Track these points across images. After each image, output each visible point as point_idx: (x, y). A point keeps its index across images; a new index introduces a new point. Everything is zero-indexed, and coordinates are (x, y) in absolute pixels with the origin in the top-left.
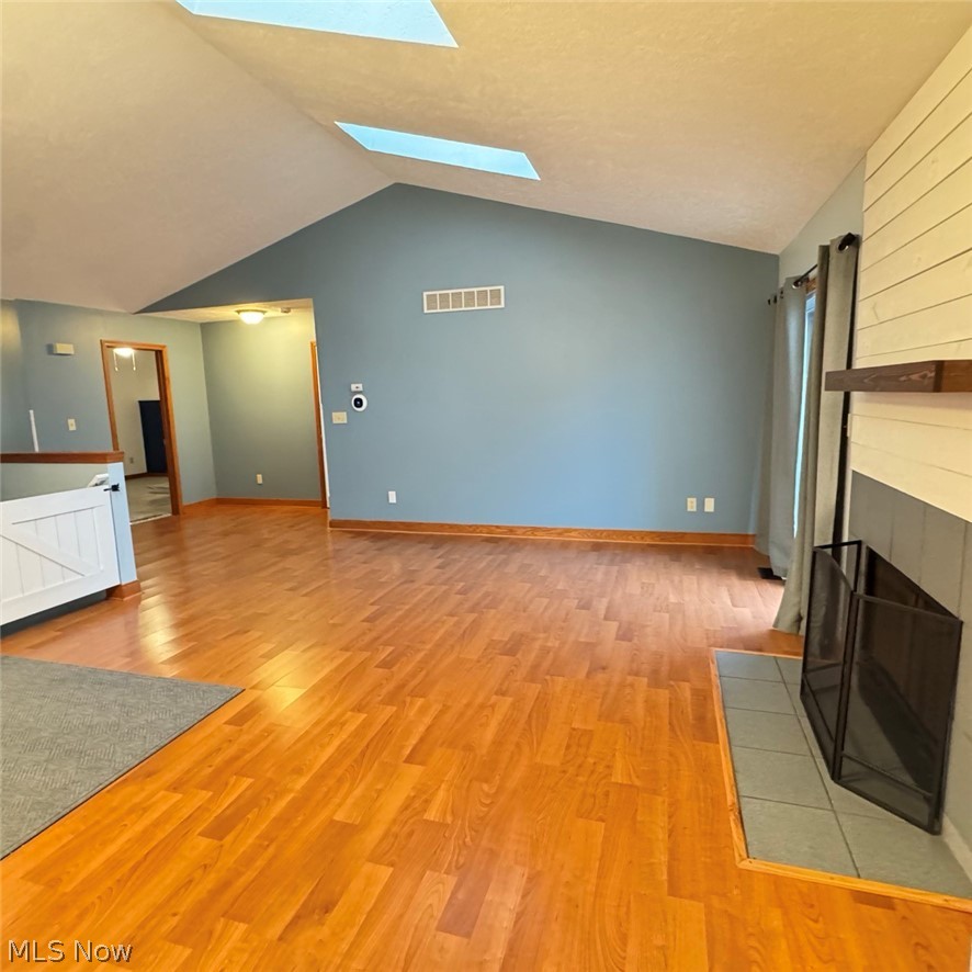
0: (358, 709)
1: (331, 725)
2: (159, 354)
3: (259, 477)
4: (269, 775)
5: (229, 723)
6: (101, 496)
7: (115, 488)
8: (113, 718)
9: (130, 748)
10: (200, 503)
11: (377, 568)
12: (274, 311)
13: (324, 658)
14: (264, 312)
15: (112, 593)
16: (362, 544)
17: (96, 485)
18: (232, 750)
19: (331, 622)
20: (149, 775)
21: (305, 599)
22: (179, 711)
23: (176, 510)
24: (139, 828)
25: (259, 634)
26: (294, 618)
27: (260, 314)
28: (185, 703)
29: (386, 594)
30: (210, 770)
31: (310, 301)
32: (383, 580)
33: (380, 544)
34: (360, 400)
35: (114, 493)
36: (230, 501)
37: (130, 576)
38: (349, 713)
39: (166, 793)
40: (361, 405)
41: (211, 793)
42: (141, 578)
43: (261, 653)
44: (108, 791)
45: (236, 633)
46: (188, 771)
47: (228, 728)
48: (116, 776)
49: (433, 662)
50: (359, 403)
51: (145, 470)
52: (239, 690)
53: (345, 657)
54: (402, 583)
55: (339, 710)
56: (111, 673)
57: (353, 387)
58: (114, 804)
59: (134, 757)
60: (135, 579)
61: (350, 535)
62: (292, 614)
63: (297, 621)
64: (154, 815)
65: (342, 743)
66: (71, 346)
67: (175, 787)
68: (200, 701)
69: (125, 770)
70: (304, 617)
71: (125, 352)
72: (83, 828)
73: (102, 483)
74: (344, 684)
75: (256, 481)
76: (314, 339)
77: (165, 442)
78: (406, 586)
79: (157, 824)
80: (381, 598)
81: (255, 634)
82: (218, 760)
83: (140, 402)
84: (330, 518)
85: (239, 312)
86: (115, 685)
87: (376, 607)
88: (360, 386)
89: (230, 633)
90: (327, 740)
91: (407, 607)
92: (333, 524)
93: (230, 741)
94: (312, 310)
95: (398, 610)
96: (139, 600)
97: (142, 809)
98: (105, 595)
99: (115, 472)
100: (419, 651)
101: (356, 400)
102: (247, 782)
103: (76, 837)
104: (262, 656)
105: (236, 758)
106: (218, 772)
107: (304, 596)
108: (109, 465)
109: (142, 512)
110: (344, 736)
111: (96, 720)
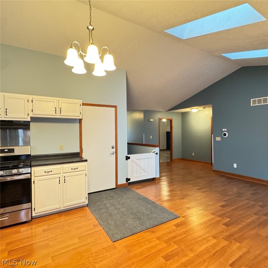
0: (214, 237)
1: (204, 239)
2: (171, 121)
3: (193, 154)
4: (183, 247)
5: (174, 225)
6: (153, 155)
7: (157, 154)
8: (148, 213)
9: (150, 223)
10: (177, 159)
11: (227, 189)
12: (201, 108)
13: (205, 215)
14: (198, 109)
15: (154, 179)
16: (223, 179)
17: (153, 152)
18: (173, 234)
19: (209, 203)
20: (153, 232)
21: (202, 193)
22: (163, 217)
23: (171, 160)
24: (148, 246)
25: (187, 201)
26: (197, 198)
27: (197, 109)
28: (164, 215)
29: (229, 199)
30: (167, 238)
31: (211, 105)
32: (229, 193)
33: (230, 181)
34: (226, 134)
35: (156, 155)
36: (185, 159)
37: (158, 176)
38: (211, 238)
39: (156, 239)
40: (226, 135)
41: (167, 245)
42: (161, 176)
43: (187, 207)
44: (144, 232)
45: (180, 199)
46: (162, 236)
47: (174, 227)
48: (146, 229)
49: (246, 231)
50: (225, 135)
51: (166, 148)
52: (179, 217)
53: (212, 217)
54: (237, 197)
55: (207, 235)
56: (150, 200)
57: (223, 130)
58: (144, 236)
59: (151, 225)
60: (159, 177)
61: (219, 176)
62: (197, 197)
63: (198, 200)
64: (152, 244)
65: (207, 247)
66: (153, 119)
67: (158, 239)
68: (168, 216)
69: (148, 228)
70: (200, 199)
71: (164, 120)
72: (137, 240)
73: (154, 152)
74: (210, 226)
75: (192, 154)
76: (212, 116)
77: (170, 142)
78: (238, 198)
79: (152, 247)
80: (227, 200)
81: (186, 200)
82: (170, 236)
83: (167, 132)
84: (213, 169)
85: (191, 109)
86: (150, 204)
87: (225, 203)
88: (226, 130)
89: (179, 198)
90: (202, 244)
91: (237, 206)
92: (214, 171)
93: (174, 231)
94: (212, 107)
95: (233, 206)
96: (159, 182)
97: (150, 241)
98: (152, 179)
99: (157, 150)
100: (240, 224)
101: (224, 134)
102: (176, 247)
103: (135, 241)
104: (187, 208)
105: (174, 237)
106: (170, 239)
107: (201, 192)
108: (156, 148)
109: (164, 159)
110: (208, 245)
111: (145, 212)
